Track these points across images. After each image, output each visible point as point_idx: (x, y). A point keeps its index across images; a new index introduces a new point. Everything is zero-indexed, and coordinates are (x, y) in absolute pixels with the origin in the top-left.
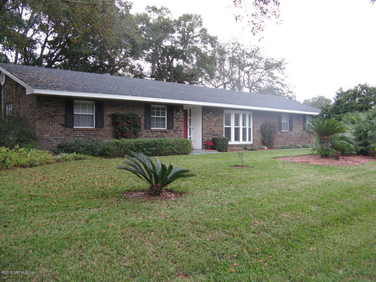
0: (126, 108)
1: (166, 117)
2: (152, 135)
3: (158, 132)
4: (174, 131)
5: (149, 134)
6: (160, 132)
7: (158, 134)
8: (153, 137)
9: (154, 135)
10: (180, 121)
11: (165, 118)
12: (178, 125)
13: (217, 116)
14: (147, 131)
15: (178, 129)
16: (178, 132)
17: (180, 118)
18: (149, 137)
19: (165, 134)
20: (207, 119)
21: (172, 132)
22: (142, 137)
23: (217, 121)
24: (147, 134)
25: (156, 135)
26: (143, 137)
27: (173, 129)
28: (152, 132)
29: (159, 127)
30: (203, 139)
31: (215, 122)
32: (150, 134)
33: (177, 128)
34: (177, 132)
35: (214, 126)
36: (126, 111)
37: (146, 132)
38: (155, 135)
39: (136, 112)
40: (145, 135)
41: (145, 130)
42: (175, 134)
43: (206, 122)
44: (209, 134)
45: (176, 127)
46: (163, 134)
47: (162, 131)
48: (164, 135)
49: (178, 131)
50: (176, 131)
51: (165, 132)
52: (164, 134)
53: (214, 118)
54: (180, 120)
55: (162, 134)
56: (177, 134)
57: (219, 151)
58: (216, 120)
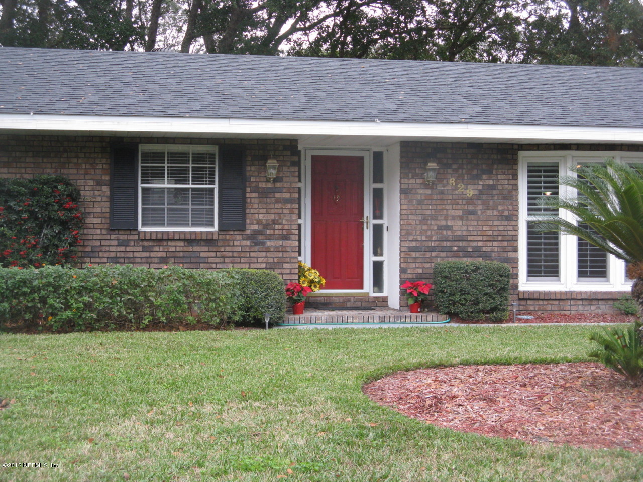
0: (28, 160)
1: (216, 187)
2: (146, 254)
3: (170, 243)
4: (253, 237)
5: (128, 249)
6: (182, 243)
7: (173, 249)
8: (148, 261)
9: (152, 254)
10: (278, 201)
11: (212, 190)
12: (272, 217)
13: (478, 177)
14: (122, 238)
15: (268, 232)
16: (269, 243)
17: (280, 191)
18: (132, 260)
19: (206, 248)
20: (421, 191)
21: (238, 242)
22: (98, 260)
23: (478, 198)
24: (123, 248)
25: (164, 254)
26: (105, 260)
27: (243, 230)
28: (146, 243)
29: (187, 225)
30: (403, 271)
31: (470, 201)
32: (137, 251)
33: (266, 226)
34: (263, 243)
35: (461, 218)
36: (29, 170)
37: (116, 243)
38: (160, 254)
39: (70, 172)
40: (113, 254)
41: (113, 237)
42: (256, 248)
43: (420, 203)
44: (433, 249)
45: (259, 222)
46: (196, 248)
47: (191, 240)
48: (202, 254)
49: (270, 238)
50: (260, 238)
51: (209, 241)
52: (203, 251)
53: (461, 186)
54: (278, 195)
55: (190, 249)
56: (268, 250)
57: (453, 316)
58: (471, 192)
